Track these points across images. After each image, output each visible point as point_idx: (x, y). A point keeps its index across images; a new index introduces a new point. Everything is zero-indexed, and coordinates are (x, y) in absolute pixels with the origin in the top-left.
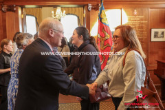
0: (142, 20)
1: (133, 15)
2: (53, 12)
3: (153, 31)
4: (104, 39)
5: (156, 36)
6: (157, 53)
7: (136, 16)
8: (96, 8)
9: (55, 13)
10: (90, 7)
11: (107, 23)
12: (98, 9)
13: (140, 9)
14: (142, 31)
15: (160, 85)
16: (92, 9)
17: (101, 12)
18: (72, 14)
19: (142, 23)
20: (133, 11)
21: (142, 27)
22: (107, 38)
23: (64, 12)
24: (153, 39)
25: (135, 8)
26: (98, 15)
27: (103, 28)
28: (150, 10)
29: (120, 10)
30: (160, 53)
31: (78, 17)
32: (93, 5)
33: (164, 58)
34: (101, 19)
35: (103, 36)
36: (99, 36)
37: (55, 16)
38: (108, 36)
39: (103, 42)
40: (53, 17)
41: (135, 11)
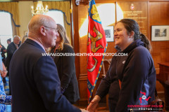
0: (140, 15)
1: (130, 10)
2: (32, 7)
3: (154, 28)
4: (96, 39)
5: (157, 35)
6: (160, 54)
7: (132, 11)
8: (85, 2)
9: (35, 9)
11: (99, 21)
12: (87, 4)
13: (137, 3)
15: (163, 92)
16: (81, 3)
17: (91, 7)
18: (56, 10)
19: (141, 20)
20: (130, 5)
21: (141, 24)
22: (99, 38)
23: (47, 6)
24: (154, 38)
25: (132, 2)
26: (87, 10)
27: (93, 25)
28: (149, 4)
29: (113, 4)
30: (163, 54)
31: (64, 13)
33: (167, 61)
34: (91, 15)
35: (94, 35)
36: (90, 36)
37: (35, 12)
38: (100, 36)
39: (94, 43)
40: (33, 13)
41: (132, 5)
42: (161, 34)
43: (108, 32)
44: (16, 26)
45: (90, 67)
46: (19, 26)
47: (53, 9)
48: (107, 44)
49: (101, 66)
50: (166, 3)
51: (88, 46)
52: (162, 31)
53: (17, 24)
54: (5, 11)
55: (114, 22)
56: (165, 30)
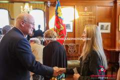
0: (91, 15)
1: (84, 11)
2: (22, 7)
3: (100, 24)
4: (59, 30)
5: (102, 28)
10: (49, 3)
11: (62, 17)
12: (55, 6)
13: (89, 7)
16: (51, 5)
17: (57, 8)
19: (91, 18)
20: (84, 8)
21: (91, 21)
22: (61, 29)
23: (31, 7)
25: (86, 6)
26: (55, 10)
27: (58, 21)
28: (97, 7)
32: (51, 3)
33: (108, 46)
34: (57, 14)
35: (58, 27)
36: (56, 28)
37: (24, 10)
38: (62, 28)
39: (58, 33)
40: (22, 11)
41: (86, 8)
42: (105, 28)
43: (68, 26)
44: (11, 19)
46: (13, 19)
47: (36, 9)
48: (67, 33)
50: (109, 8)
52: (105, 26)
53: (12, 18)
54: (5, 9)
55: (73, 19)
56: (108, 26)
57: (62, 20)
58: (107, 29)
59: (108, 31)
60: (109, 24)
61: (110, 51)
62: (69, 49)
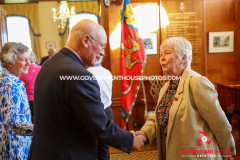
0: (192, 18)
1: (179, 11)
2: (54, 10)
3: (212, 35)
4: (131, 51)
5: (216, 44)
6: (220, 71)
7: (182, 12)
8: (117, 2)
11: (135, 26)
12: (120, 4)
13: (188, 2)
14: (194, 37)
16: (112, 3)
17: (125, 8)
18: (88, 12)
19: (194, 24)
20: (179, 5)
21: (193, 31)
22: (135, 49)
23: (73, 8)
24: (212, 49)
26: (120, 12)
27: (128, 33)
30: (225, 71)
33: (230, 80)
34: (124, 19)
35: (129, 46)
36: (123, 47)
37: (58, 16)
38: (136, 47)
39: (129, 56)
40: (55, 18)
41: (182, 4)
42: (222, 43)
43: (147, 43)
44: (35, 35)
45: (124, 89)
46: (39, 35)
47: (83, 12)
48: (146, 58)
49: (138, 88)
51: (121, 60)
52: (223, 40)
53: (36, 32)
54: (21, 16)
55: (158, 28)
56: (228, 38)
57: (134, 31)
58: (226, 45)
59: (230, 49)
60: (231, 34)
61: (235, 89)
62: (152, 88)
